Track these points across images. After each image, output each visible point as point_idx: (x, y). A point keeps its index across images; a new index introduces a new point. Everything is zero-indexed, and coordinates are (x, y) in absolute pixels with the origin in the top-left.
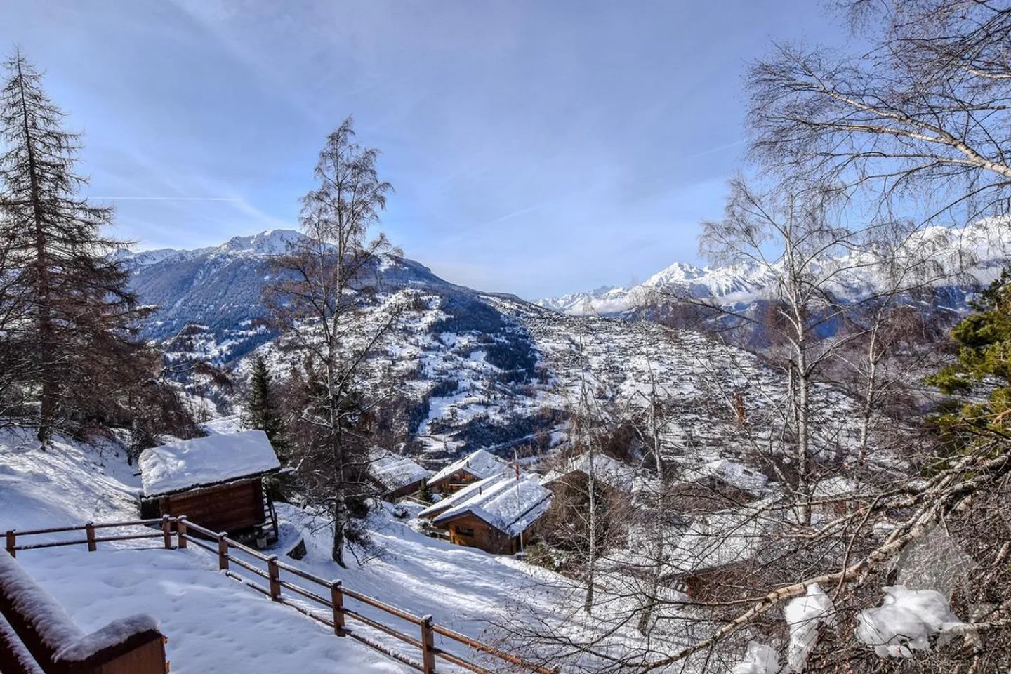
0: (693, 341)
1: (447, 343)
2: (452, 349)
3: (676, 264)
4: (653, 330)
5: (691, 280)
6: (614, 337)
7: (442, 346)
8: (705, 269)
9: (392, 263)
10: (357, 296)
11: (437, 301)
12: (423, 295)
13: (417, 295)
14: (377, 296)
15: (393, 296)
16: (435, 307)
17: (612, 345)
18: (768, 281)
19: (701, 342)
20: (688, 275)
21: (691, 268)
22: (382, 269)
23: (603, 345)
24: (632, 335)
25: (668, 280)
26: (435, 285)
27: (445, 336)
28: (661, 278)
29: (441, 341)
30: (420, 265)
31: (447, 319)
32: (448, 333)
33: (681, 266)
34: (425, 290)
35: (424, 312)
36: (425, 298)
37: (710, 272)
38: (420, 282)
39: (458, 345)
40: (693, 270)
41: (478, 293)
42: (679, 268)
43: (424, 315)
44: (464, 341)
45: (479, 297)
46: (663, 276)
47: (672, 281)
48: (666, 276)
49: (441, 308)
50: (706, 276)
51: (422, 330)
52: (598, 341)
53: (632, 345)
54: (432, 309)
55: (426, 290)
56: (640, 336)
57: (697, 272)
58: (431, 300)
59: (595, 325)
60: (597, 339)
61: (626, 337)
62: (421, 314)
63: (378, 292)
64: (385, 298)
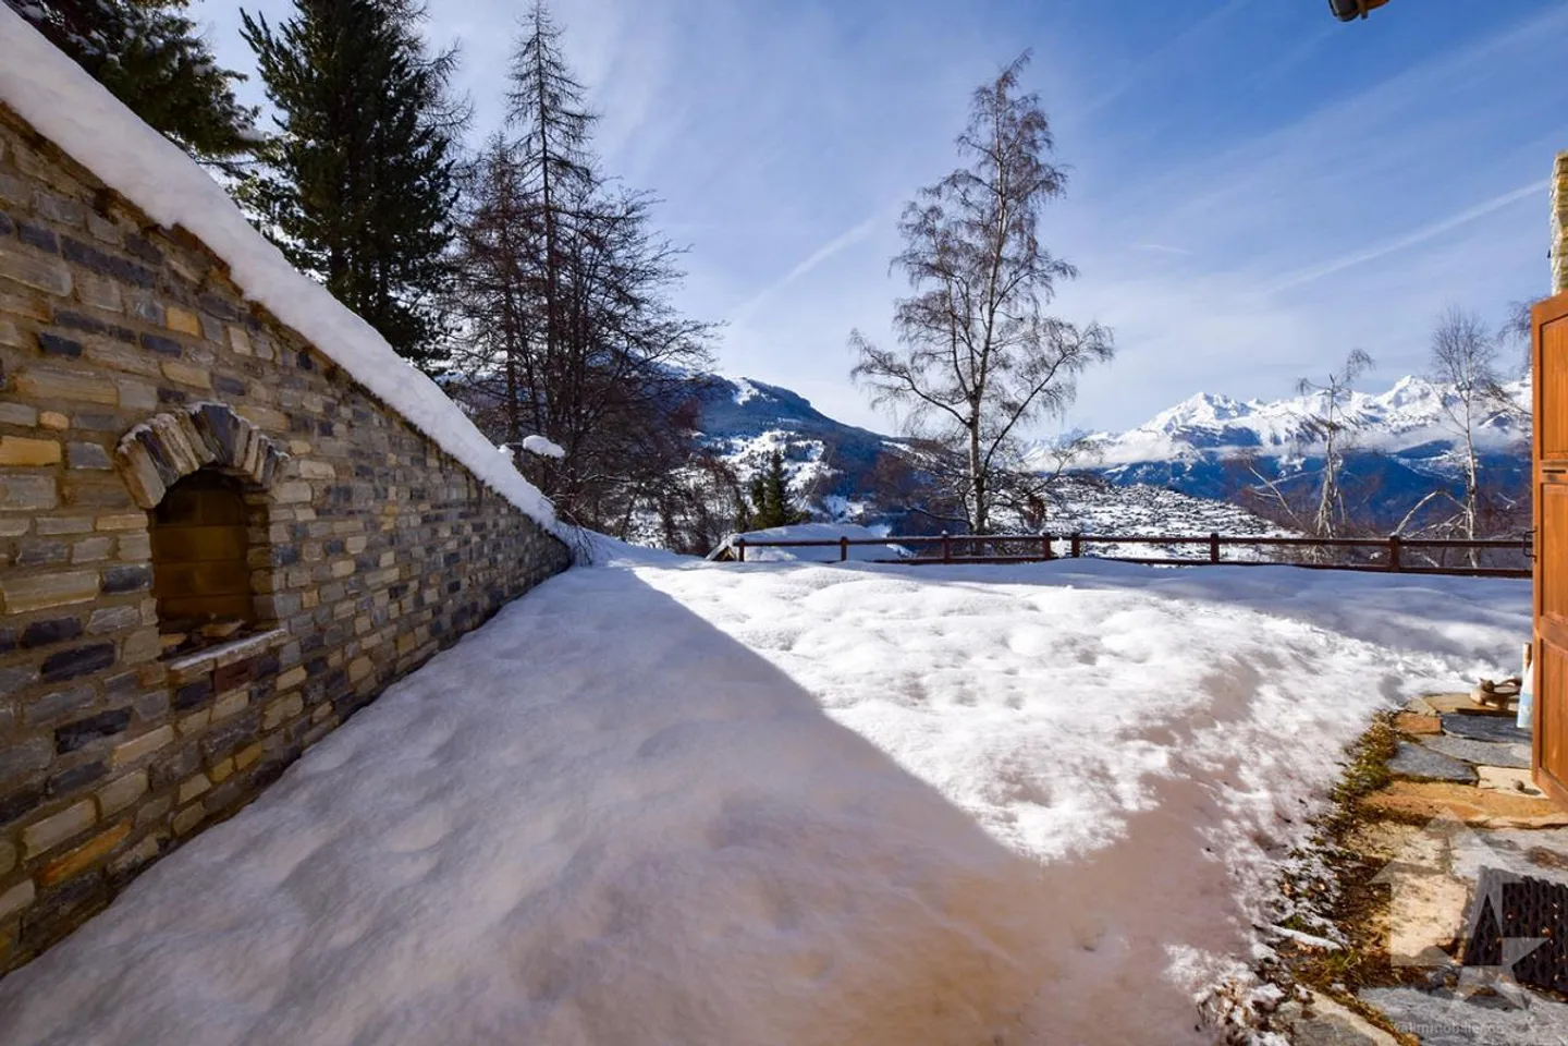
0: (1226, 520)
1: (833, 510)
2: (840, 520)
3: (1201, 395)
4: (1159, 499)
5: (1226, 422)
6: (1092, 509)
7: (825, 515)
8: (1251, 404)
9: (755, 392)
10: (703, 439)
11: (819, 447)
12: (799, 439)
13: (789, 439)
14: (733, 441)
15: (756, 440)
16: (815, 458)
17: (1089, 522)
18: (1364, 423)
19: (1241, 520)
20: (1221, 413)
21: (1226, 401)
22: (740, 402)
23: (1075, 522)
24: (1122, 507)
25: (1185, 420)
26: (818, 425)
27: (830, 501)
28: (1174, 418)
29: (824, 508)
30: (796, 395)
31: (833, 476)
32: (835, 497)
33: (1209, 399)
34: (800, 432)
35: (800, 464)
36: (801, 444)
37: (1260, 408)
38: (794, 421)
39: (849, 514)
40: (1230, 406)
41: (880, 438)
42: (1205, 402)
43: (799, 469)
44: (858, 509)
45: (881, 444)
46: (1177, 414)
47: (1192, 422)
48: (1181, 415)
49: (824, 459)
50: (1253, 415)
51: (796, 491)
52: (1067, 515)
53: (1121, 522)
54: (811, 461)
55: (804, 433)
56: (1136, 509)
57: (1236, 409)
58: (809, 447)
59: (1062, 490)
60: (1064, 511)
61: (1111, 508)
62: (795, 467)
63: (733, 434)
64: (744, 444)
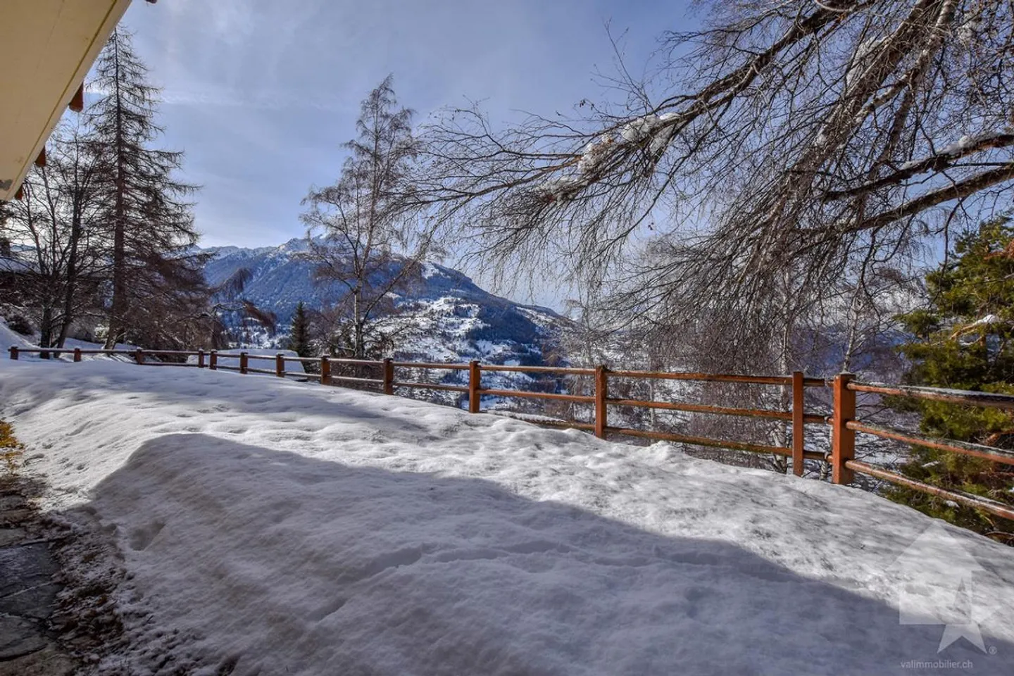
1: (483, 350)
2: (487, 356)
7: (478, 353)
9: (437, 271)
10: (400, 300)
11: (476, 309)
12: (463, 303)
13: (457, 302)
14: (420, 302)
15: (435, 302)
16: (473, 315)
22: (426, 277)
26: (476, 295)
27: (481, 344)
29: (477, 348)
30: (463, 275)
31: (485, 328)
32: (484, 341)
34: (465, 298)
35: (463, 319)
36: (465, 306)
38: (461, 291)
39: (493, 352)
41: (515, 305)
43: (463, 322)
44: (499, 349)
45: (516, 309)
49: (479, 317)
51: (460, 336)
54: (471, 317)
58: (470, 308)
62: (460, 321)
63: (420, 297)
64: (427, 304)
